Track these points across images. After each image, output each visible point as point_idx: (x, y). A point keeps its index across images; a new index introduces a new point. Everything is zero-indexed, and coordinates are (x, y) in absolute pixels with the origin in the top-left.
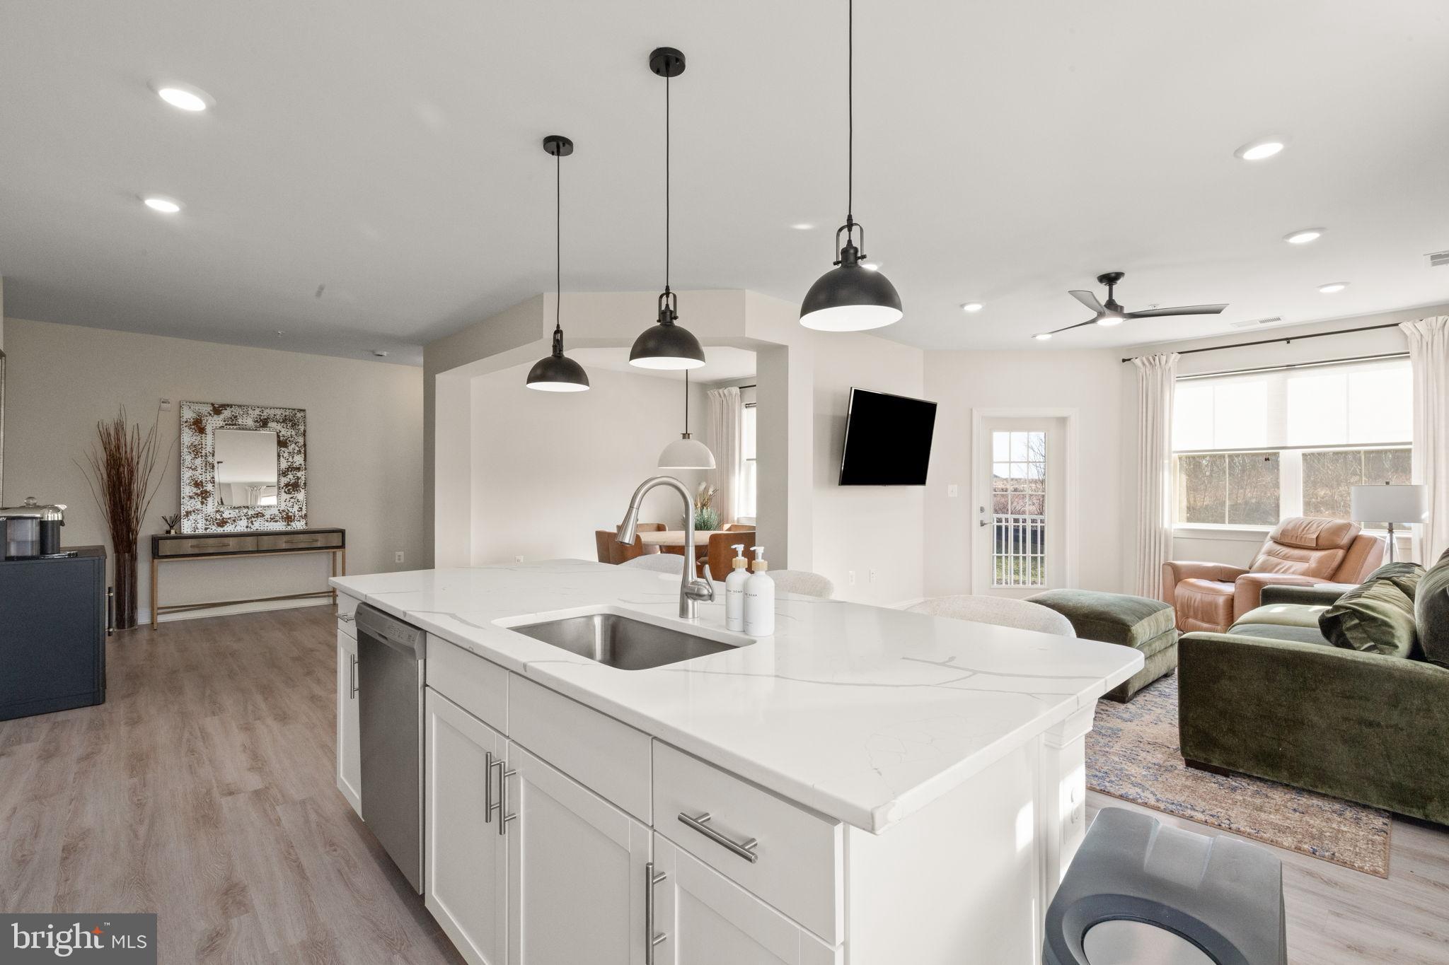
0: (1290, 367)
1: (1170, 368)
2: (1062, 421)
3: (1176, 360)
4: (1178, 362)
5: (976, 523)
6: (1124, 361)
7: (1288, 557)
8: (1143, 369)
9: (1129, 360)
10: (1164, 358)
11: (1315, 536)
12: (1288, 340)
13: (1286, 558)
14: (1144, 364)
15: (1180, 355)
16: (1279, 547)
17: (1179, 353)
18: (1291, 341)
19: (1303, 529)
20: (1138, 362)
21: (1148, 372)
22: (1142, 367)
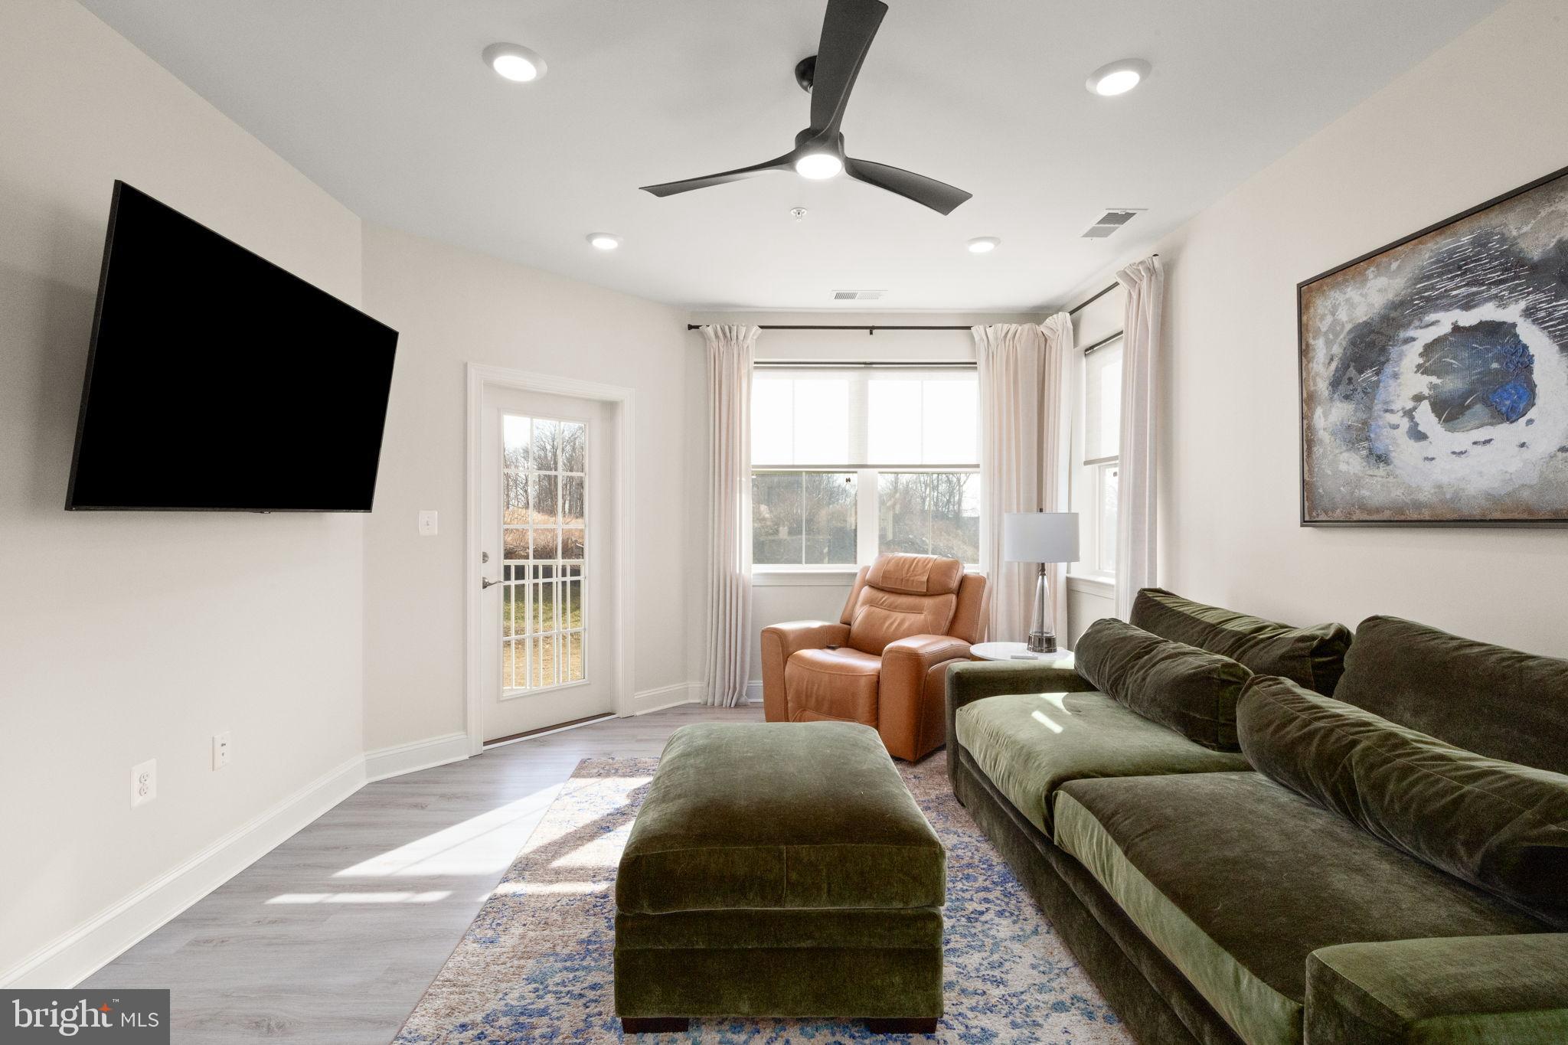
0: (868, 365)
1: (748, 347)
2: (610, 408)
3: (755, 338)
4: (756, 340)
5: (474, 584)
6: (690, 327)
7: (896, 607)
8: (715, 344)
9: (697, 327)
10: (743, 330)
11: (925, 578)
12: (871, 329)
13: (893, 608)
14: (717, 336)
15: (761, 330)
16: (880, 595)
17: (762, 327)
18: (874, 331)
19: (908, 570)
20: (710, 331)
21: (721, 349)
22: (714, 340)
